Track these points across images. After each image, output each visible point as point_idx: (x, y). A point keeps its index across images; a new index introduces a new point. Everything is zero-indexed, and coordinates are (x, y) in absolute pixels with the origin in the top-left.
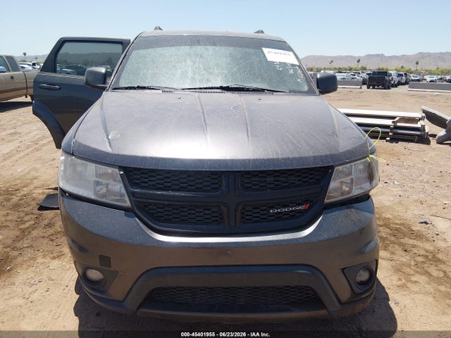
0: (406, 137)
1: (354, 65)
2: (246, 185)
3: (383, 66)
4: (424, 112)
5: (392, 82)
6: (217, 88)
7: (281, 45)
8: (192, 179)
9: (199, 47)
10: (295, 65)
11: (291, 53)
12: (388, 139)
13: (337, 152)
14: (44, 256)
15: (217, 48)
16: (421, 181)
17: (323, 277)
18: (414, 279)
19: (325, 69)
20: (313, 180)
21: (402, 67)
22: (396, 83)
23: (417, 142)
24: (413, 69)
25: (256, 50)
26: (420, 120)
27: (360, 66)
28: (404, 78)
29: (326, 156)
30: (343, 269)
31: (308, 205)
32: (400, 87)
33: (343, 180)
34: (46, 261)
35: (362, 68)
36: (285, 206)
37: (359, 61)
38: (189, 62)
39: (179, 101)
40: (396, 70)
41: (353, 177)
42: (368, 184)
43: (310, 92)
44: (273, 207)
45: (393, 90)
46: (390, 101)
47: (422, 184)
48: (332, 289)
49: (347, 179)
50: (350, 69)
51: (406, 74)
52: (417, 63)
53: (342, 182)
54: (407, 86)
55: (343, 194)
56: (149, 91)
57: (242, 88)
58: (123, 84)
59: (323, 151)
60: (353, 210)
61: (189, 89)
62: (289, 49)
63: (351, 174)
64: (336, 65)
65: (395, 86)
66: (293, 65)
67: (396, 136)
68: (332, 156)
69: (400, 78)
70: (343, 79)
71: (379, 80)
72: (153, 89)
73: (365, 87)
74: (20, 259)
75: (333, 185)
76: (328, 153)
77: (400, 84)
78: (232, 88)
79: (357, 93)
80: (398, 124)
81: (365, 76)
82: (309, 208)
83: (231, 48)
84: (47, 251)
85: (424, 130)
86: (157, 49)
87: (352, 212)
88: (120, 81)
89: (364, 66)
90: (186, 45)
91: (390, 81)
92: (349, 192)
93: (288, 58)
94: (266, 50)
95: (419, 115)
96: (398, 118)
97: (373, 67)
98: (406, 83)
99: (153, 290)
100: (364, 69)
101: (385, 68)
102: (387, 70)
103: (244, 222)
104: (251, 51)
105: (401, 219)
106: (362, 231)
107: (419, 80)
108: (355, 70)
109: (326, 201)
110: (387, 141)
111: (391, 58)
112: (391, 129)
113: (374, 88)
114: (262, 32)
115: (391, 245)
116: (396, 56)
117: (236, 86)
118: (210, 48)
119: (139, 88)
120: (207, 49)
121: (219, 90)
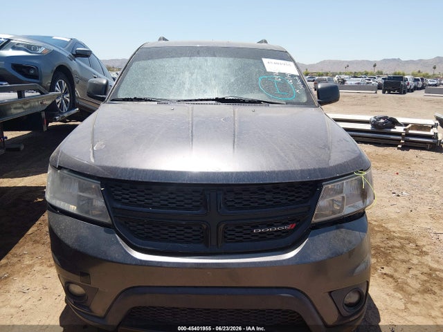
0: (418, 145)
1: (370, 69)
2: (229, 204)
3: (400, 70)
4: (438, 119)
5: (408, 87)
6: (213, 100)
7: (283, 55)
8: (173, 196)
9: (198, 58)
10: (295, 76)
11: (292, 63)
12: (400, 146)
13: (327, 166)
14: (42, 264)
15: (216, 59)
16: (431, 192)
17: (308, 301)
18: (414, 299)
19: (340, 74)
20: (300, 199)
21: (419, 72)
22: (412, 87)
23: (429, 150)
24: (431, 73)
25: (256, 61)
26: (432, 127)
27: (376, 71)
28: (420, 82)
29: (315, 170)
30: (330, 293)
31: (294, 225)
32: (416, 92)
33: (335, 198)
34: (43, 268)
35: (378, 72)
36: (269, 226)
37: (375, 66)
38: (187, 73)
39: (172, 112)
40: (413, 74)
41: (344, 195)
42: (361, 202)
43: (309, 104)
44: (256, 227)
45: (408, 95)
46: (407, 106)
47: (432, 195)
48: (318, 313)
49: (338, 197)
50: (366, 74)
51: (422, 79)
52: (435, 68)
53: (333, 200)
54: (423, 91)
55: (334, 213)
56: (145, 103)
57: (238, 100)
58: (121, 96)
59: (311, 164)
60: (342, 230)
61: (185, 101)
62: (290, 59)
63: (342, 192)
64: (352, 69)
65: (412, 91)
66: (292, 76)
67: (408, 144)
68: (321, 170)
69: (416, 83)
70: (359, 83)
71: (394, 85)
72: (149, 100)
73: (380, 92)
74: (18, 266)
75: (322, 203)
76: (317, 167)
77: (416, 88)
78: (227, 100)
79: (372, 98)
80: (410, 132)
81: (380, 80)
82: (295, 227)
83: (231, 59)
84: (46, 258)
85: (437, 138)
86: (157, 60)
87: (342, 232)
88: (119, 92)
89: (380, 70)
90: (185, 56)
91: (405, 86)
92: (340, 211)
93: (289, 68)
94: (265, 61)
95: (432, 122)
96: (410, 125)
97: (389, 71)
98: (422, 88)
99: (133, 308)
100: (380, 73)
101: (402, 73)
102: (404, 75)
103: (227, 242)
104: (251, 61)
105: (406, 233)
106: (351, 253)
107: (436, 85)
108: (371, 74)
109: (314, 220)
110: (399, 148)
111: (407, 62)
112: (403, 137)
113: (389, 93)
114: (266, 42)
115: (394, 261)
116: (413, 61)
117: (231, 98)
118: (209, 59)
119: (136, 99)
120: (206, 60)
121: (214, 102)
